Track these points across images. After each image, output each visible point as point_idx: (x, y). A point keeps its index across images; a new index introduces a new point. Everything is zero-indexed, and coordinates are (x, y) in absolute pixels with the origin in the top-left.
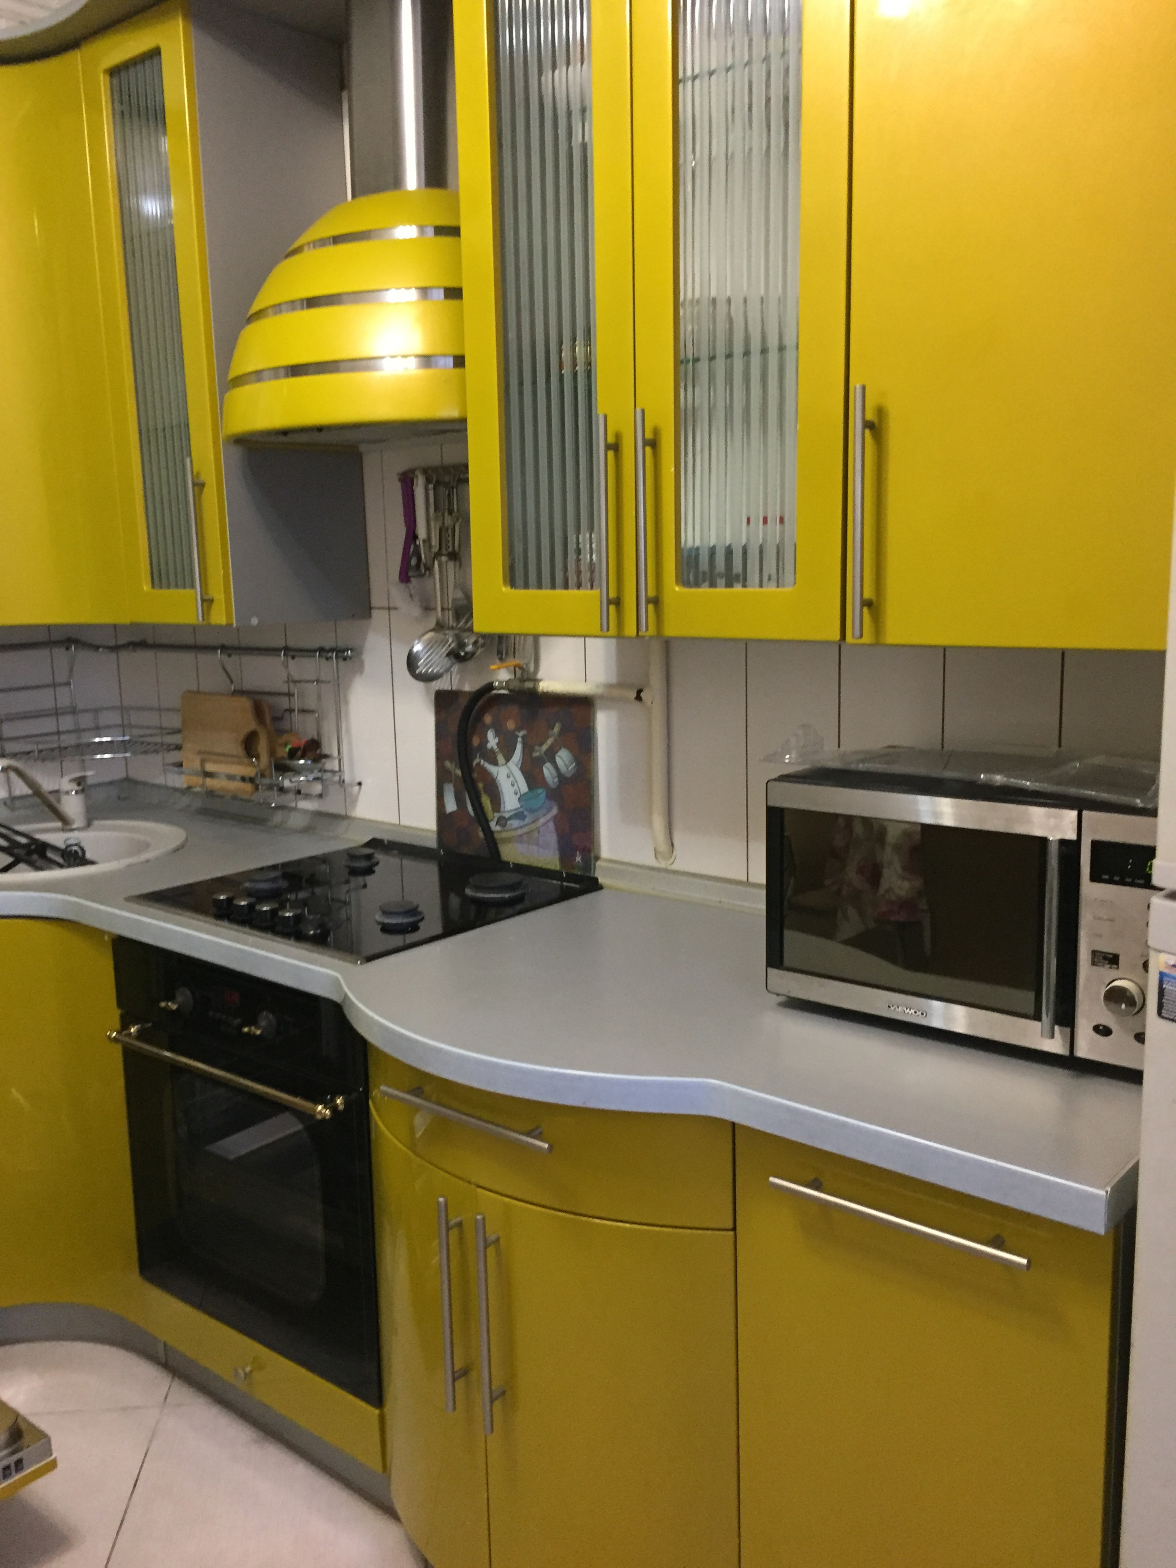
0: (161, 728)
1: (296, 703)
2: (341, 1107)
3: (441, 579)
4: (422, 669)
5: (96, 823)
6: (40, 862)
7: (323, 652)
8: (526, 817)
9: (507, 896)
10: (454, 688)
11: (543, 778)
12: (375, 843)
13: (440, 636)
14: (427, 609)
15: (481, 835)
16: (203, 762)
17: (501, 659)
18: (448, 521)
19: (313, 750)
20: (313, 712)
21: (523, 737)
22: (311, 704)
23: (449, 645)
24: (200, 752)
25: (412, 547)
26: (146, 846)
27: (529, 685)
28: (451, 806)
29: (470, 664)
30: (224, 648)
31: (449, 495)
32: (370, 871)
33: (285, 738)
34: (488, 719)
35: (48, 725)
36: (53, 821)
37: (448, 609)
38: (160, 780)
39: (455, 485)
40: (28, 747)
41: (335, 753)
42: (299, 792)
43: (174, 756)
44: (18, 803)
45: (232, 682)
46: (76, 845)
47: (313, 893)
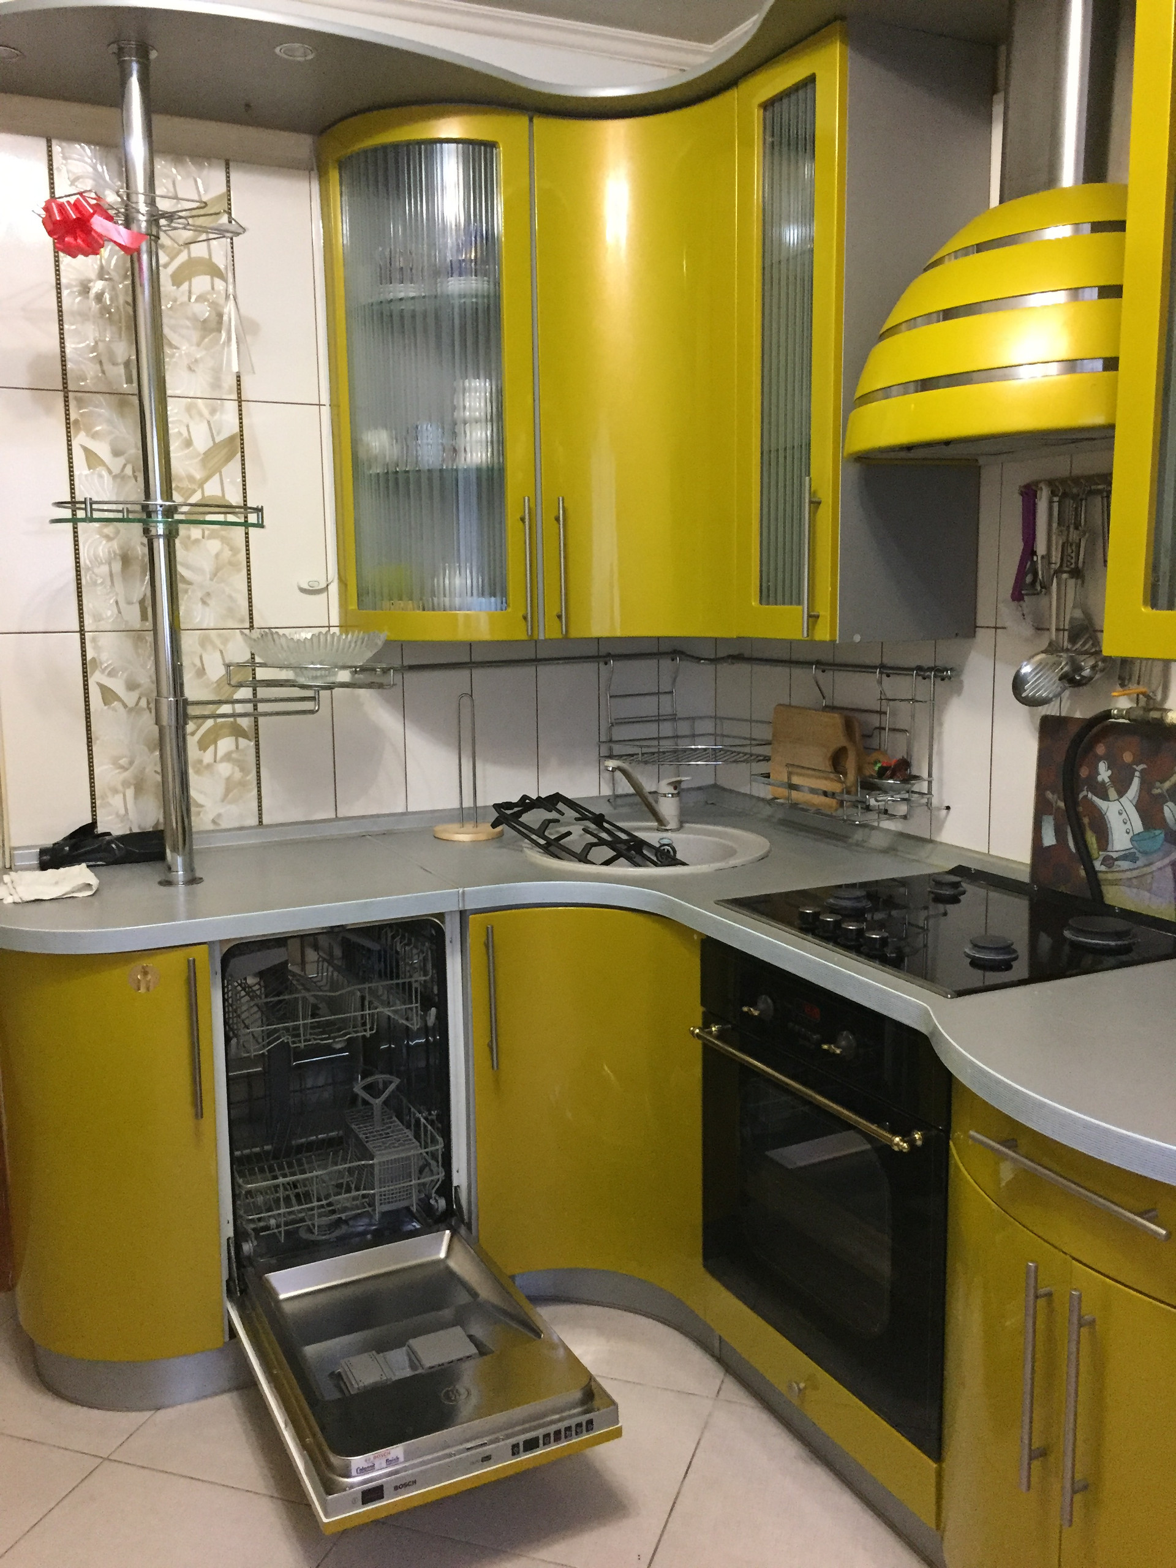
0: (751, 739)
1: (887, 721)
2: (919, 1143)
3: (1058, 599)
4: (1028, 691)
5: (687, 825)
6: (638, 859)
7: (921, 671)
8: (1138, 859)
9: (1113, 943)
10: (1063, 714)
11: (1164, 819)
12: (960, 871)
13: (1052, 659)
14: (1040, 629)
15: (1083, 873)
16: (790, 774)
17: (1122, 685)
18: (1074, 535)
19: (902, 770)
20: (905, 731)
21: (1142, 771)
22: (902, 723)
23: (1062, 669)
24: (787, 765)
25: (1029, 563)
26: (731, 853)
27: (1155, 715)
28: (1049, 839)
29: (1084, 690)
30: (818, 663)
31: (1076, 508)
32: (955, 900)
33: (875, 756)
34: (1101, 749)
35: (650, 730)
36: (652, 821)
37: (1064, 630)
38: (745, 789)
39: (1084, 497)
40: (630, 750)
41: (925, 775)
42: (886, 812)
43: (763, 767)
44: (619, 801)
45: (824, 698)
46: (668, 845)
47: (890, 915)
